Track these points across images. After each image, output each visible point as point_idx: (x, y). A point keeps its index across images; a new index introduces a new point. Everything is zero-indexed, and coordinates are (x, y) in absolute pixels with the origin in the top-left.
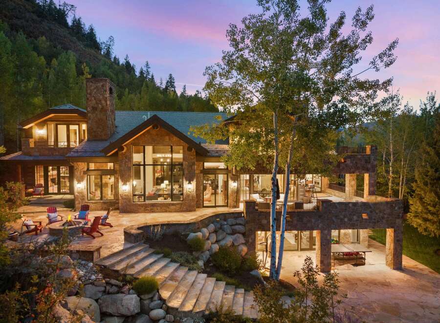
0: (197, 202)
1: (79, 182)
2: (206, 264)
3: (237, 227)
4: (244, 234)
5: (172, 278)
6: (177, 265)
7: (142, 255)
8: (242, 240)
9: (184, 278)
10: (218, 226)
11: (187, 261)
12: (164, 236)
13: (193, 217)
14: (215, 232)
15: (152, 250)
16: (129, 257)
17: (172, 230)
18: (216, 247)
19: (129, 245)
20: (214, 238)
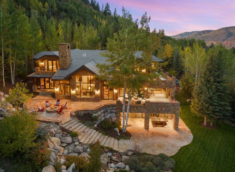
0: (101, 98)
1: (57, 88)
2: (98, 126)
3: (113, 111)
4: (115, 113)
5: (83, 132)
6: (86, 126)
7: (75, 122)
8: (114, 115)
9: (88, 132)
10: (105, 110)
11: (90, 125)
12: (84, 114)
13: (98, 105)
14: (104, 112)
15: (79, 121)
16: (70, 124)
17: (87, 112)
18: (103, 119)
19: (71, 119)
20: (103, 115)
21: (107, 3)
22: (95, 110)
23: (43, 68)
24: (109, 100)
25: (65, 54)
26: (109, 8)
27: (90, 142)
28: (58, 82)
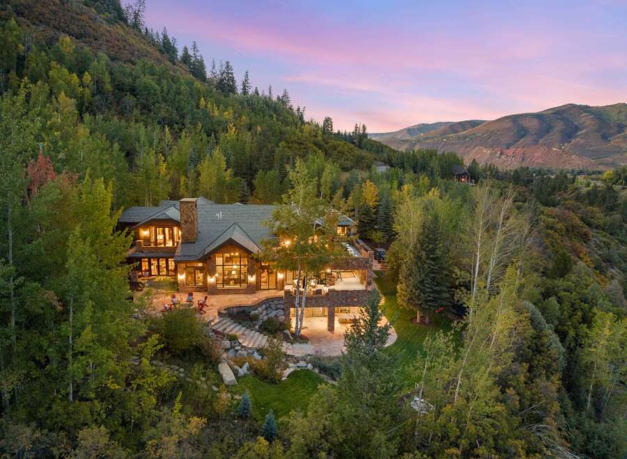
0: (255, 288)
2: (260, 327)
3: (279, 306)
4: (283, 309)
5: (243, 334)
6: (245, 328)
7: (228, 324)
8: (281, 312)
9: (249, 334)
10: (268, 305)
11: (250, 326)
12: (238, 313)
13: (255, 299)
14: (266, 309)
15: (232, 321)
16: (223, 324)
17: (241, 309)
18: (266, 318)
19: (221, 319)
20: (265, 313)
21: (228, 62)
22: (253, 306)
23: (147, 240)
24: (271, 291)
25: (192, 217)
26: (232, 74)
27: (256, 346)
28: (183, 265)
